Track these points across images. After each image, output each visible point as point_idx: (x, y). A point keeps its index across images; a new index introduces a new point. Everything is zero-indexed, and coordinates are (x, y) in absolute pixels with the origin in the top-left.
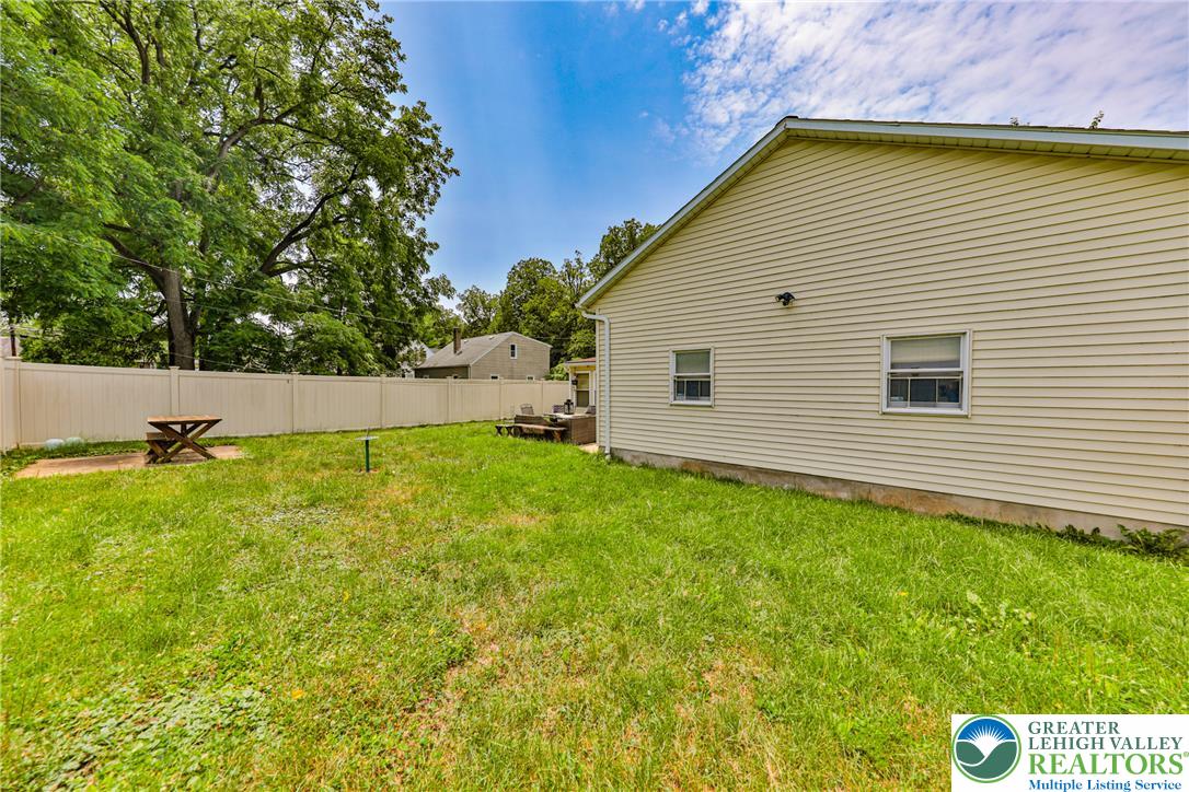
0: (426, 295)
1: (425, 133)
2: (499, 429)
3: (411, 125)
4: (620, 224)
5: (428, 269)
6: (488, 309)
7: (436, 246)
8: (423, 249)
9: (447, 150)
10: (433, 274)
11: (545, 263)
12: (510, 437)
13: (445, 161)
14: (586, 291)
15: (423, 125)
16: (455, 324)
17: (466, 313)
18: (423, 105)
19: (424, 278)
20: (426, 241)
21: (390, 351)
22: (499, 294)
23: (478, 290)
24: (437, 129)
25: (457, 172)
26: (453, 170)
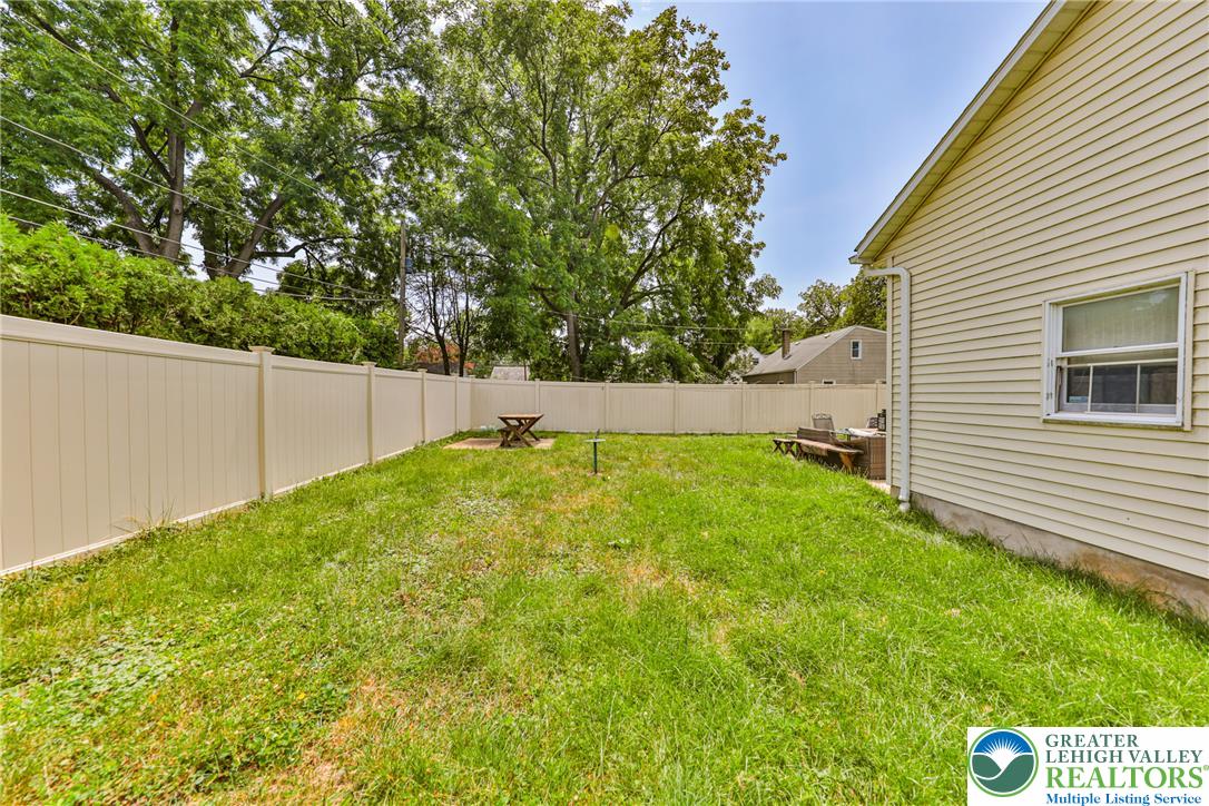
0: (750, 300)
1: (748, 130)
2: (778, 444)
3: (734, 128)
5: (752, 273)
6: (836, 303)
7: (761, 246)
8: (749, 252)
9: (772, 137)
10: (758, 276)
12: (790, 456)
13: (769, 150)
15: (745, 123)
17: (809, 313)
18: (747, 103)
19: (748, 283)
20: (752, 243)
21: (720, 360)
22: (850, 284)
23: (823, 284)
24: (762, 121)
25: (783, 157)
26: (779, 156)
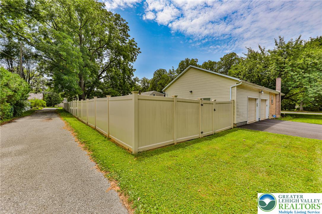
0: (133, 82)
1: (134, 45)
3: (130, 44)
4: (184, 60)
6: (148, 83)
7: (135, 70)
9: (139, 48)
10: (134, 77)
11: (164, 70)
14: (175, 78)
15: (133, 43)
16: (139, 88)
17: (142, 85)
18: (134, 39)
19: (132, 78)
22: (151, 79)
23: (145, 78)
24: (137, 44)
25: (141, 52)
26: (140, 52)
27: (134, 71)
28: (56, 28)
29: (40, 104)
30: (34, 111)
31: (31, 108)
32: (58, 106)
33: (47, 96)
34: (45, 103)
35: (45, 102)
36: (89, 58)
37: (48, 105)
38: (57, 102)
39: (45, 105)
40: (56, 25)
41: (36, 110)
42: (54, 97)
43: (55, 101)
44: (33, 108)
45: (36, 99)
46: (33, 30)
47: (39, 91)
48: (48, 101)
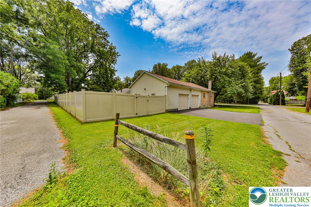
7: (117, 70)
27: (116, 72)
28: (44, 33)
29: (32, 97)
30: (26, 103)
31: (23, 100)
32: (50, 99)
33: (38, 90)
34: (37, 97)
35: (37, 95)
36: (75, 60)
37: (40, 98)
38: (48, 96)
39: (37, 98)
40: (45, 31)
41: (28, 102)
42: (46, 91)
43: (46, 95)
44: (25, 101)
45: (28, 93)
46: (23, 33)
47: (31, 86)
48: (40, 94)
